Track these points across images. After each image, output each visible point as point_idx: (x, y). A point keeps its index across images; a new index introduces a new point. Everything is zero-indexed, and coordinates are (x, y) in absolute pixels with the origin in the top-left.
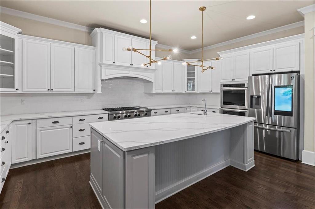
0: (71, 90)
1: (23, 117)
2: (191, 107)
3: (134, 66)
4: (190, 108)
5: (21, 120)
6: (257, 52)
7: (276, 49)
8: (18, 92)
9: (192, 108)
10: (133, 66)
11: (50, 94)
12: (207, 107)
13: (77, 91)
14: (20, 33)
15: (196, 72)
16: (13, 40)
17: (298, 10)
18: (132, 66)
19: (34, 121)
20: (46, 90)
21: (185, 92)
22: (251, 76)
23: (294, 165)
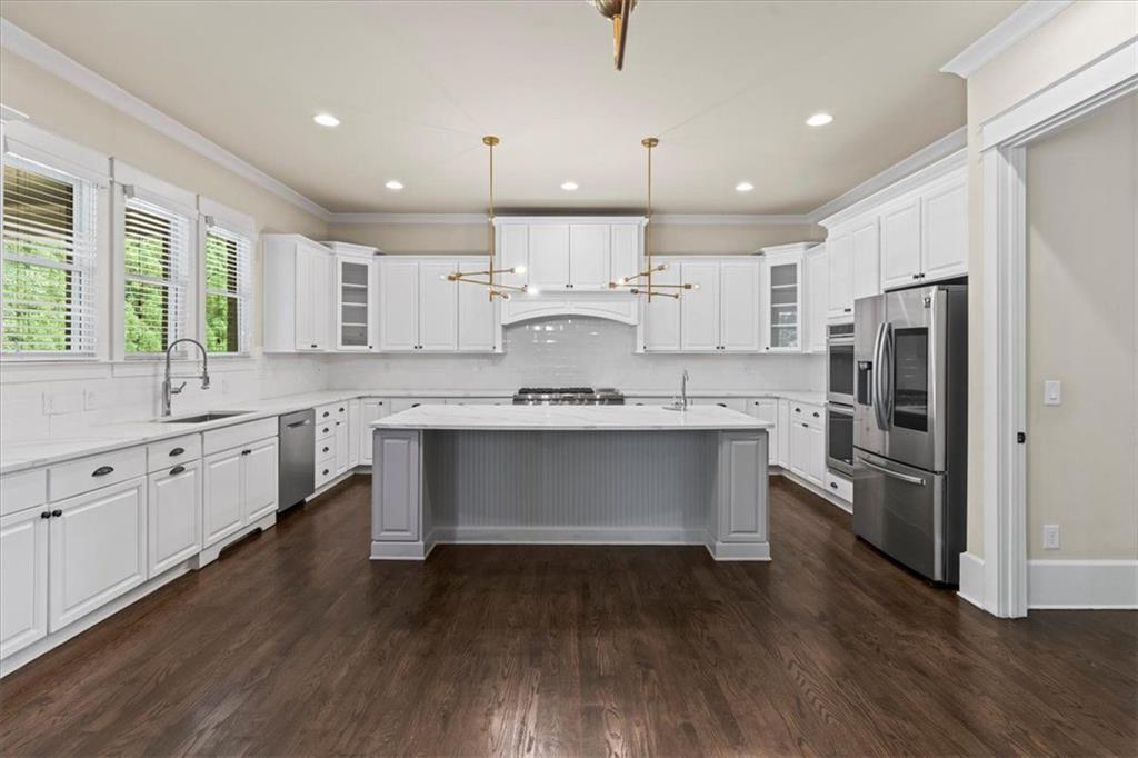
0: (453, 348)
1: (373, 393)
2: (778, 398)
3: (576, 288)
4: (775, 401)
5: (370, 397)
6: (893, 214)
7: (929, 200)
8: (373, 351)
9: (780, 401)
10: (573, 289)
11: (419, 355)
12: (687, 394)
13: (464, 348)
14: (378, 254)
15: (799, 285)
16: (365, 268)
17: (942, 70)
18: (570, 289)
19: (388, 400)
20: (411, 348)
21: (764, 351)
22: (882, 293)
23: (939, 599)
